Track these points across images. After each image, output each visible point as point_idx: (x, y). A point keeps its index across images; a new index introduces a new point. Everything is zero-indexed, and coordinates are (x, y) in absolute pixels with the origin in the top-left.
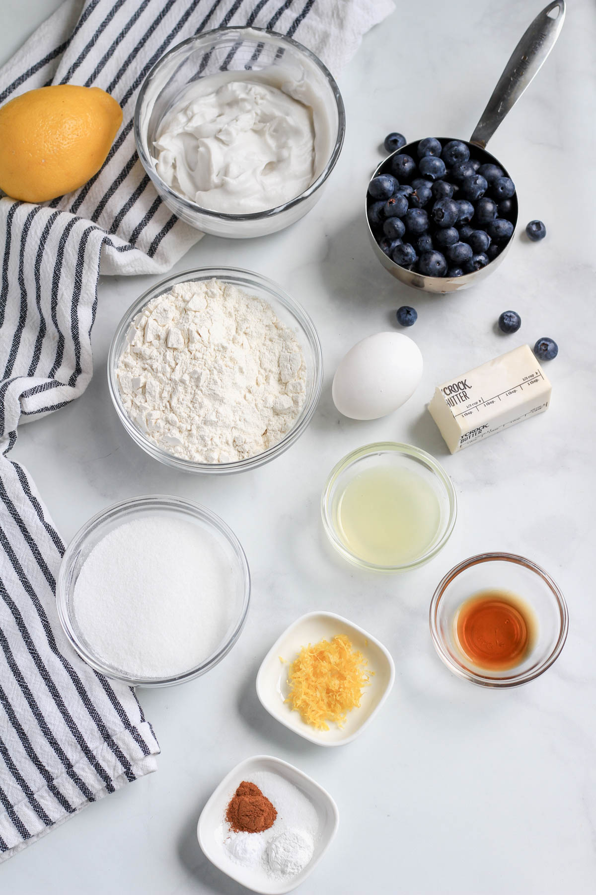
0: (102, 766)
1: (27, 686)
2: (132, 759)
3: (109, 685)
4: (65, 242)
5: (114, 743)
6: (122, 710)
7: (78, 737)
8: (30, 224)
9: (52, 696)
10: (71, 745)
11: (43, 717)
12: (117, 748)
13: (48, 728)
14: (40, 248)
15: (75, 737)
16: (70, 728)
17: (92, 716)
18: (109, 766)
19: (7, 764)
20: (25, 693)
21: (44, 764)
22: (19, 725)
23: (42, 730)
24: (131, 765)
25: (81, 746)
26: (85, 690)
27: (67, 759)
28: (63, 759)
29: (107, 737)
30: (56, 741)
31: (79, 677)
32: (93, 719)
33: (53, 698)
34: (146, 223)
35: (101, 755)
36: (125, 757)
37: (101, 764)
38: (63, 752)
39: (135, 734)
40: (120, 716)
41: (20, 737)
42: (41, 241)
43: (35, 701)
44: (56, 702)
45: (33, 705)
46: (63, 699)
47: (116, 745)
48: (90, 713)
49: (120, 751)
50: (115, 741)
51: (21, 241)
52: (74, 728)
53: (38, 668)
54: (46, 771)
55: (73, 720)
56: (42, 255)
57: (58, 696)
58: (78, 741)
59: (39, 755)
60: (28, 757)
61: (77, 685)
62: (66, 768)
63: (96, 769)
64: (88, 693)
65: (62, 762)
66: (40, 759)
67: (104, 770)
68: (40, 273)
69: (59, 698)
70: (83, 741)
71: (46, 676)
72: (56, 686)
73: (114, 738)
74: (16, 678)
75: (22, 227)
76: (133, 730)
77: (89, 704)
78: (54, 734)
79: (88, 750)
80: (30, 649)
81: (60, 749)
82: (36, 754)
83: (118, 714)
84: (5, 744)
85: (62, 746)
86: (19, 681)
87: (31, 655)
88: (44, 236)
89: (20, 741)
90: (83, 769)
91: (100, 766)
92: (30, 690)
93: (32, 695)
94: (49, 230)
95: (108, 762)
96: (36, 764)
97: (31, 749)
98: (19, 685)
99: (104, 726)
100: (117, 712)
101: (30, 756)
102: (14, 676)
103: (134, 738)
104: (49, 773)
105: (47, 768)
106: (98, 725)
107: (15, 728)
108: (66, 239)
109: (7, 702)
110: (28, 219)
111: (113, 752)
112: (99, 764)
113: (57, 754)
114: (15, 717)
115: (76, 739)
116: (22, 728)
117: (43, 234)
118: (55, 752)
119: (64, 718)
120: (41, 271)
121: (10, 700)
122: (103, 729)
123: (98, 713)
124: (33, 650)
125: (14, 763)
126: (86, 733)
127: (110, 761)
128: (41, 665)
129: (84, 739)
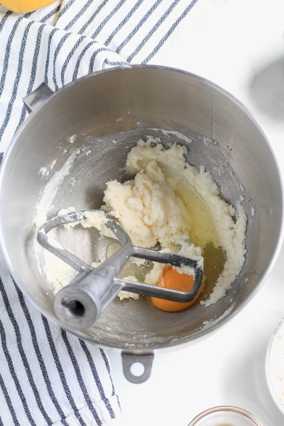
0: (84, 421)
1: (43, 361)
2: (104, 420)
3: (95, 368)
4: (81, 58)
5: (93, 408)
6: (101, 387)
7: (70, 400)
8: (62, 45)
9: (58, 370)
10: (66, 404)
11: (50, 383)
12: (95, 411)
13: (52, 391)
14: (66, 62)
15: (69, 400)
16: (66, 393)
17: (81, 387)
18: (88, 422)
19: (25, 409)
20: (41, 365)
21: (47, 413)
22: (35, 386)
23: (48, 392)
24: (102, 423)
25: (72, 405)
26: (79, 369)
27: (62, 412)
28: (60, 412)
29: (89, 403)
30: (57, 400)
31: (77, 360)
32: (82, 390)
33: (58, 372)
34: (136, 53)
35: (84, 414)
36: (99, 418)
37: (83, 419)
38: (60, 407)
39: (107, 404)
40: (99, 390)
41: (34, 393)
42: (68, 58)
43: (46, 372)
44: (60, 375)
45: (45, 374)
46: (65, 373)
47: (94, 409)
48: (80, 385)
49: (96, 414)
50: (94, 406)
51: (54, 55)
52: (69, 393)
53: (52, 351)
54: (48, 418)
55: (69, 388)
56: (67, 66)
57: (62, 371)
58: (70, 403)
59: (44, 407)
60: (38, 407)
61: (74, 365)
62: (61, 417)
63: (80, 421)
64: (81, 372)
65: (59, 414)
66: (45, 410)
67: (85, 423)
68: (64, 78)
69: (62, 372)
70: (73, 403)
71: (56, 357)
72: (61, 364)
73: (93, 404)
74: (37, 354)
75: (57, 46)
76: (106, 400)
77: (81, 379)
78: (55, 395)
79: (76, 409)
80: (48, 338)
81: (58, 405)
82: (43, 406)
83: (98, 389)
84: (24, 395)
85: (60, 404)
86: (38, 357)
87: (48, 342)
88: (70, 55)
89: (34, 395)
90: (72, 421)
91: (83, 420)
92: (44, 364)
93: (45, 367)
94: (73, 52)
95: (88, 419)
96: (42, 412)
97: (41, 402)
98: (38, 360)
99: (88, 396)
100: (98, 387)
101: (39, 407)
102: (36, 353)
103: (106, 406)
104: (50, 419)
105: (49, 416)
106: (84, 394)
107: (32, 387)
108: (82, 57)
109: (29, 369)
110: (61, 41)
111: (92, 413)
112: (82, 419)
113: (56, 408)
114: (32, 380)
115: (69, 401)
116: (36, 388)
117: (70, 53)
118: (55, 407)
119: (63, 386)
120: (65, 76)
121: (30, 368)
122: (87, 398)
123: (85, 386)
124: (50, 338)
125: (29, 409)
126: (76, 398)
127: (89, 419)
128: (54, 349)
129: (74, 402)
